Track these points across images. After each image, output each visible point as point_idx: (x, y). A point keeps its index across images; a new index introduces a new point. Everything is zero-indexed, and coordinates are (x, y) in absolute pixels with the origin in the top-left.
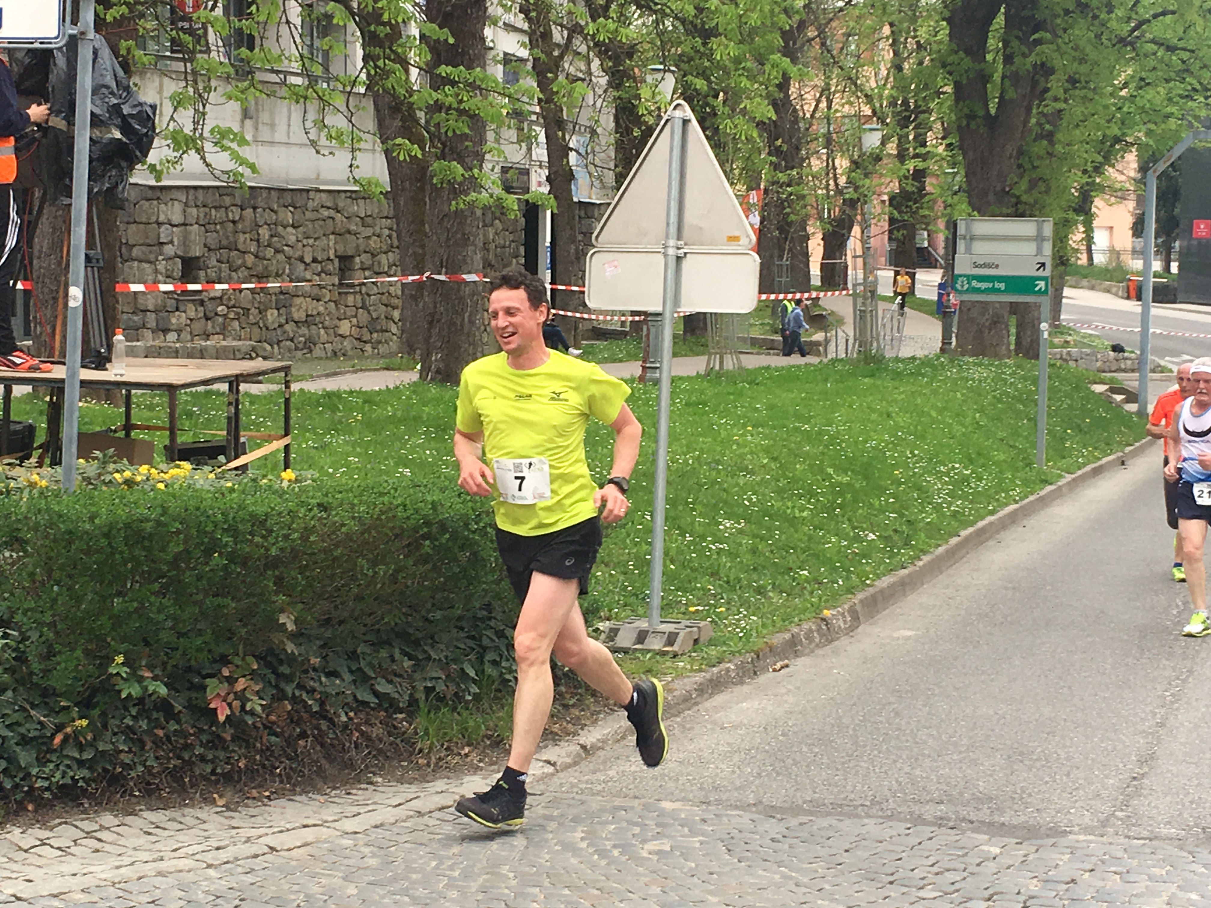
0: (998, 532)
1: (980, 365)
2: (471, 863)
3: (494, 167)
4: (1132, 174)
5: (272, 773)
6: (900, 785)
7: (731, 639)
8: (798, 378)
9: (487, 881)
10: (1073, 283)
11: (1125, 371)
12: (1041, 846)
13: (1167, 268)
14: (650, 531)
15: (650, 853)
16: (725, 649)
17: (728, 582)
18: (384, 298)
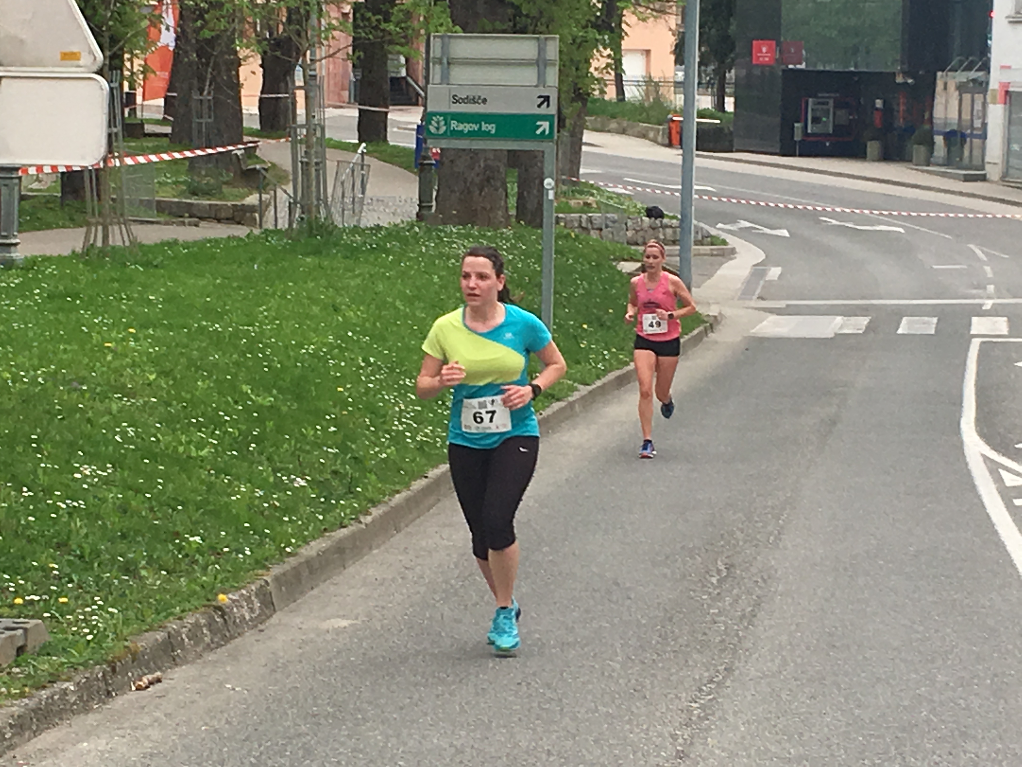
1: (467, 236)
7: (74, 644)
8: (213, 257)
10: (598, 126)
13: (720, 105)
16: (63, 659)
17: (81, 557)
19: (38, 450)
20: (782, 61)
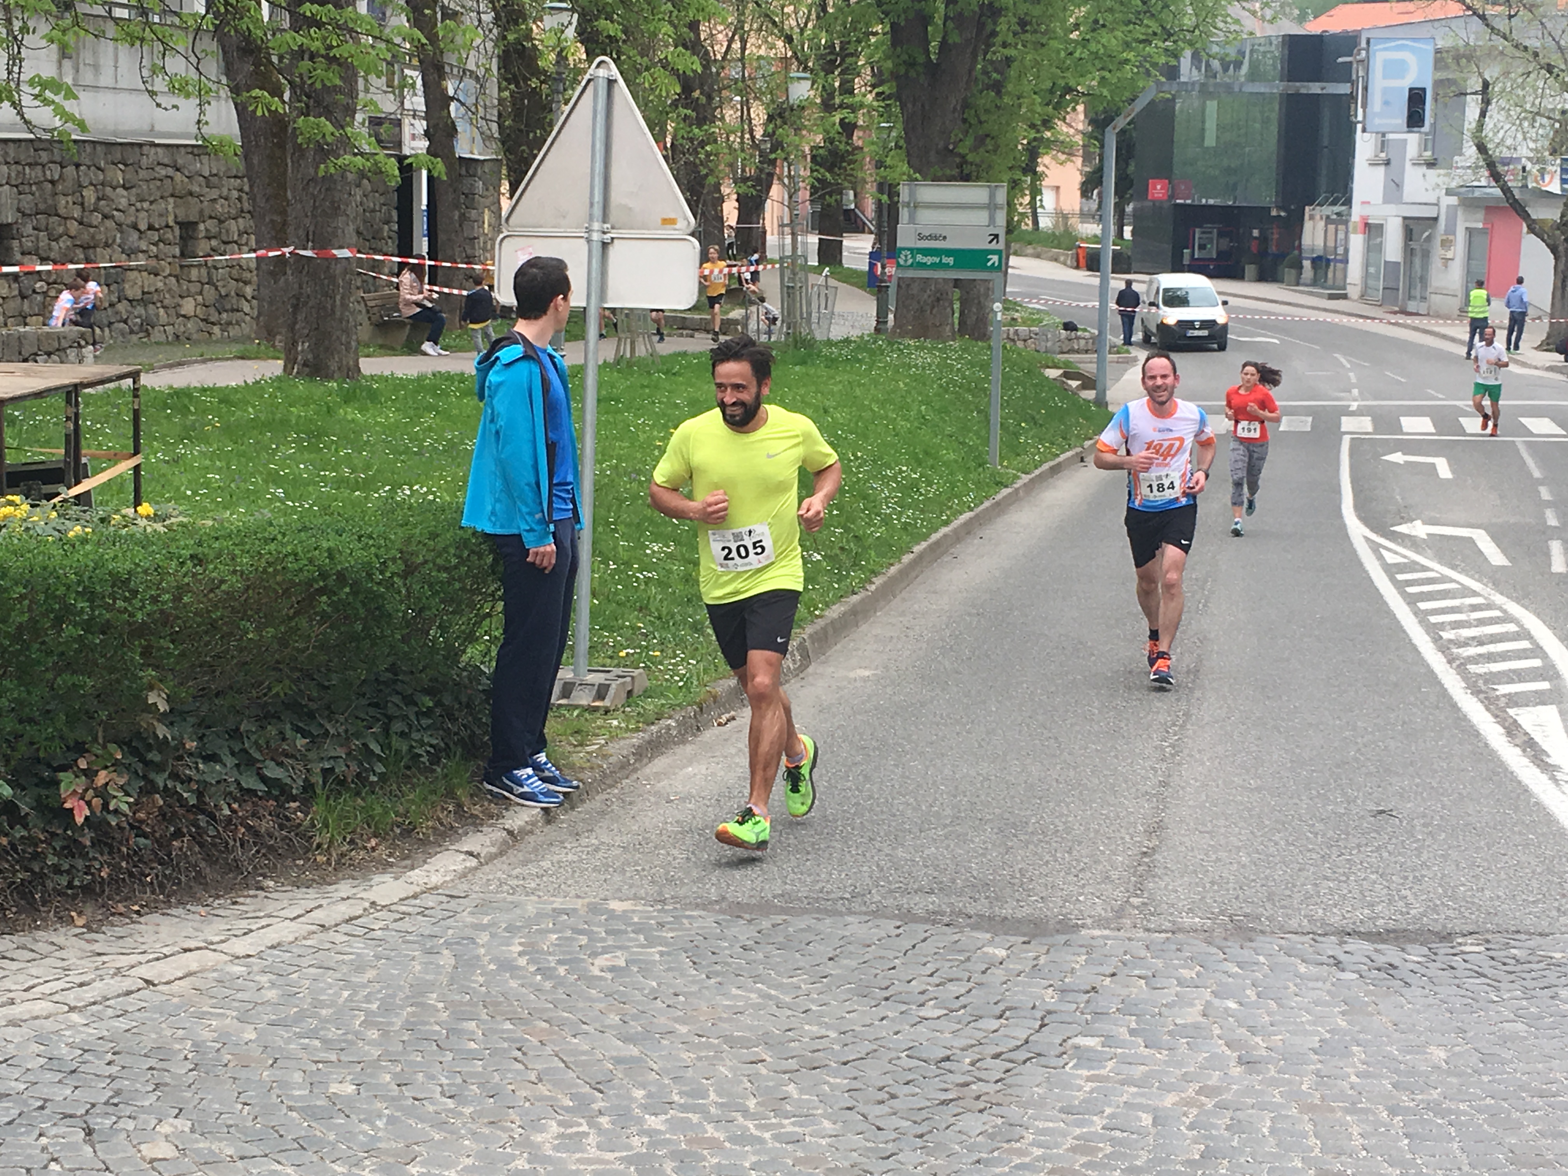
0: (952, 545)
1: (921, 348)
2: (390, 992)
4: (1080, 127)
5: (143, 884)
6: (882, 870)
7: (670, 689)
9: (413, 1014)
10: (1019, 252)
11: (1078, 352)
12: (1053, 946)
13: (1120, 234)
15: (602, 970)
16: (663, 701)
17: (659, 618)
18: (234, 272)
19: (615, 531)
20: (1173, 196)
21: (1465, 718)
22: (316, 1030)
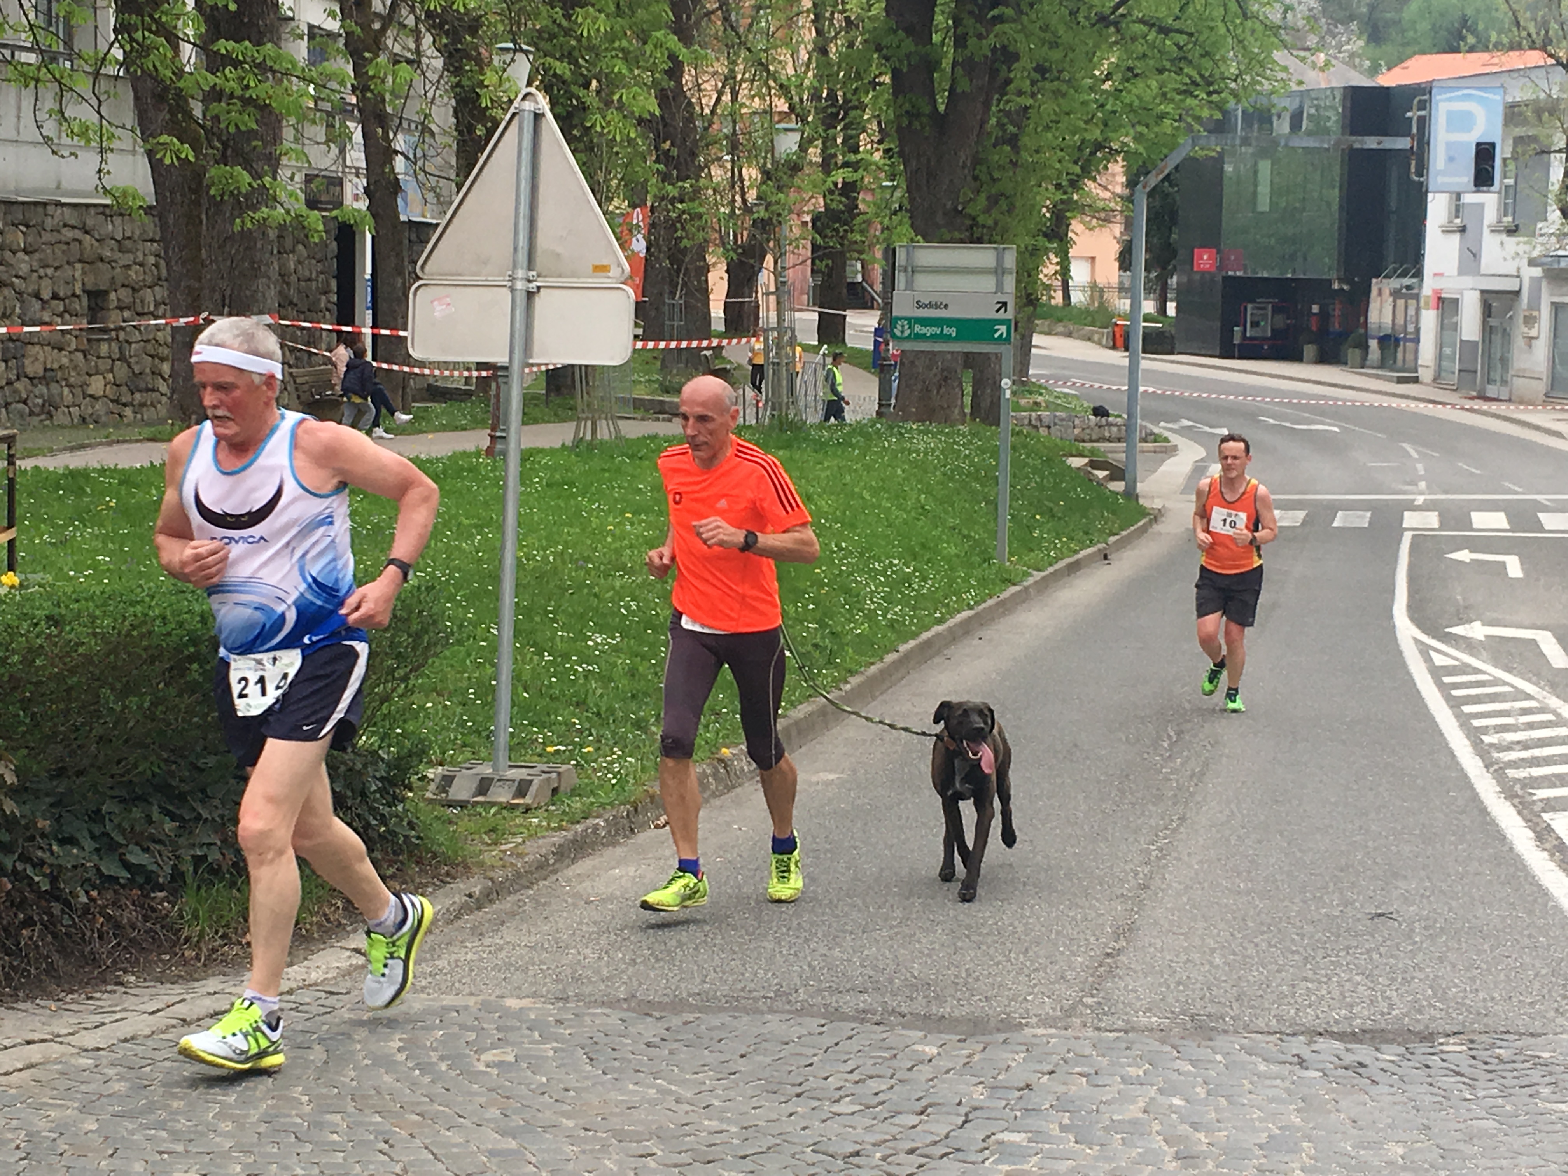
0: (947, 646)
1: (926, 432)
3: (293, 174)
4: (1119, 190)
6: (814, 970)
7: (601, 787)
9: (273, 1107)
10: (1046, 329)
11: (1109, 440)
12: (989, 1044)
13: (1162, 310)
14: (494, 648)
15: (488, 1066)
16: (592, 800)
17: (598, 714)
18: (149, 347)
19: (554, 620)
20: (1220, 268)
21: (1493, 823)
22: (165, 1121)
